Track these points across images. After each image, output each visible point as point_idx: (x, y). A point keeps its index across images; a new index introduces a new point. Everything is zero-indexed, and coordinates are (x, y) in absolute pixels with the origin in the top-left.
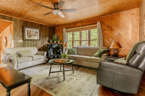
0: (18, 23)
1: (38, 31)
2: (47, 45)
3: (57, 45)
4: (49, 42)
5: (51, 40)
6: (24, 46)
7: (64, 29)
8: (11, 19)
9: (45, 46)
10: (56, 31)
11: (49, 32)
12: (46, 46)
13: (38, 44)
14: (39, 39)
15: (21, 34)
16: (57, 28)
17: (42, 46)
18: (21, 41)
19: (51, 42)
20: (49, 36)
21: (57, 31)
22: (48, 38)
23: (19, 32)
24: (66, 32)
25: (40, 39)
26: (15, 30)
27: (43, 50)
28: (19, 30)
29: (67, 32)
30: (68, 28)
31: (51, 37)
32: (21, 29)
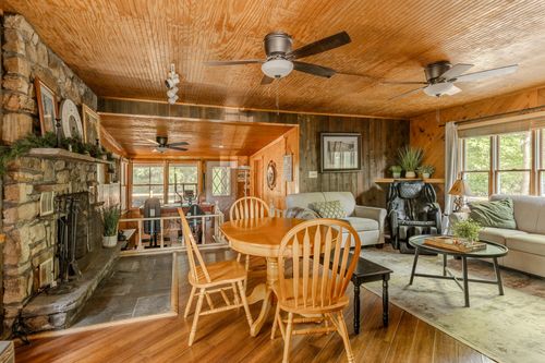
0: (309, 126)
1: (354, 140)
2: (379, 184)
3: (419, 187)
4: (388, 174)
5: (394, 168)
6: (319, 187)
7: (450, 127)
8: (294, 119)
9: (373, 189)
10: (414, 134)
11: (388, 139)
12: (378, 187)
13: (354, 182)
14: (356, 166)
15: (315, 157)
16: (415, 123)
17: (367, 188)
18: (313, 175)
19: (395, 174)
20: (386, 154)
21: (418, 133)
22: (382, 164)
23: (311, 148)
24: (460, 136)
25: (359, 168)
26: (302, 146)
27: (370, 200)
28: (311, 143)
29: (463, 134)
30: (469, 121)
31: (395, 159)
32: (314, 141)
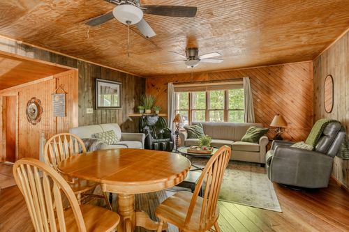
0: (86, 71)
1: (117, 87)
2: (131, 117)
3: (156, 119)
4: (136, 110)
5: (140, 107)
6: (95, 121)
8: (74, 64)
9: (128, 121)
10: (148, 87)
11: (135, 88)
12: (131, 120)
13: (117, 116)
14: (119, 106)
15: (91, 97)
16: (148, 81)
17: (125, 120)
18: (90, 111)
19: (141, 111)
20: (135, 98)
21: (150, 86)
22: (133, 105)
23: (88, 90)
24: (175, 91)
25: (120, 107)
26: (81, 87)
27: (126, 129)
28: (88, 86)
29: (177, 90)
30: (179, 83)
31: (139, 101)
32: (90, 84)
